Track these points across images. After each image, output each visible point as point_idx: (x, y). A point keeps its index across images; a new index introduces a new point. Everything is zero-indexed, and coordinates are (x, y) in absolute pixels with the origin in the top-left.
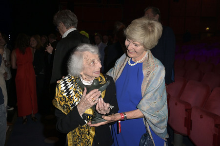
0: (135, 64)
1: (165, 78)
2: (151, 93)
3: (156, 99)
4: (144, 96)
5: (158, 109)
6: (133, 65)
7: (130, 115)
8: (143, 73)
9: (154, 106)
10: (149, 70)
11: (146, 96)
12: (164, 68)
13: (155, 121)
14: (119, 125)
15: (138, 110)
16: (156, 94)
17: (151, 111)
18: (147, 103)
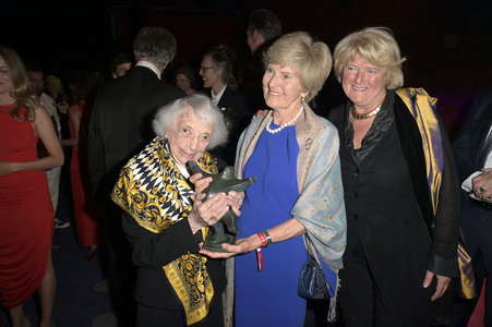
0: (279, 129)
1: (340, 152)
2: (316, 182)
3: (326, 192)
4: (304, 189)
5: (331, 213)
6: (276, 131)
7: (278, 234)
8: (299, 143)
9: (325, 208)
10: (309, 136)
11: (309, 189)
12: (337, 132)
13: (327, 236)
14: (259, 256)
15: (294, 221)
16: (327, 183)
17: (319, 218)
18: (311, 202)
